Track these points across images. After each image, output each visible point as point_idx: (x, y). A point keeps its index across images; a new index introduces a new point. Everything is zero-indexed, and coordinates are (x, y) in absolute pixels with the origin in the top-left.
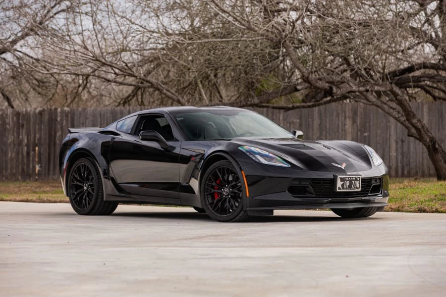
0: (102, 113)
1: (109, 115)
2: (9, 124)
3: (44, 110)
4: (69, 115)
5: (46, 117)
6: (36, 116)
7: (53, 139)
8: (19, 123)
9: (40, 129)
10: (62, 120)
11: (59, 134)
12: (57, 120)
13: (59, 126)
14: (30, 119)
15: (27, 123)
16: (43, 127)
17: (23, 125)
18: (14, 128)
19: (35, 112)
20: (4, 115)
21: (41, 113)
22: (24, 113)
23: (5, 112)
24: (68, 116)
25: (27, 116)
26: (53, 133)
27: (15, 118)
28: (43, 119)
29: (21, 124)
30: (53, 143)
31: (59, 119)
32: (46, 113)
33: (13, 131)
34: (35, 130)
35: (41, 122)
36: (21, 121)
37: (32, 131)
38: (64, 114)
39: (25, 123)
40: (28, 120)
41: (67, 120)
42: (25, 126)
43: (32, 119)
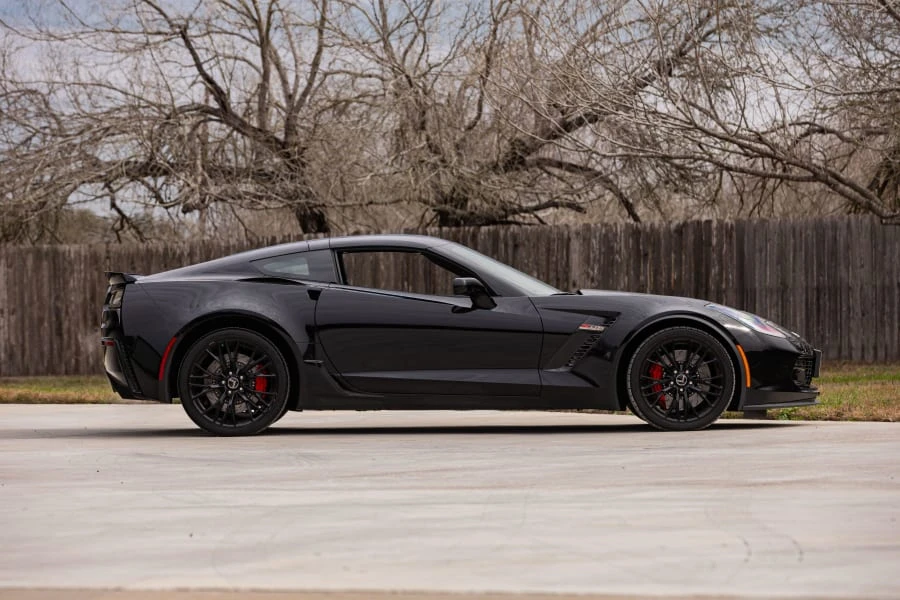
0: (798, 229)
1: (809, 232)
2: (619, 252)
3: (685, 224)
4: (734, 234)
5: (690, 238)
6: (671, 236)
7: (704, 281)
8: (638, 250)
9: (679, 262)
10: (720, 243)
11: (714, 271)
12: (710, 244)
13: (714, 256)
14: (659, 240)
15: (653, 252)
16: (684, 257)
17: (646, 255)
18: (628, 260)
19: (668, 229)
20: (610, 235)
21: (681, 230)
22: (648, 230)
23: (611, 229)
24: (731, 237)
25: (652, 235)
26: (703, 270)
27: (631, 241)
28: (684, 243)
29: (642, 253)
30: (704, 289)
31: (714, 241)
32: (690, 231)
33: (628, 266)
34: (669, 263)
35: (680, 248)
36: (641, 247)
37: (663, 266)
38: (724, 232)
39: (650, 251)
40: (656, 245)
41: (730, 244)
42: (650, 256)
43: (663, 241)
